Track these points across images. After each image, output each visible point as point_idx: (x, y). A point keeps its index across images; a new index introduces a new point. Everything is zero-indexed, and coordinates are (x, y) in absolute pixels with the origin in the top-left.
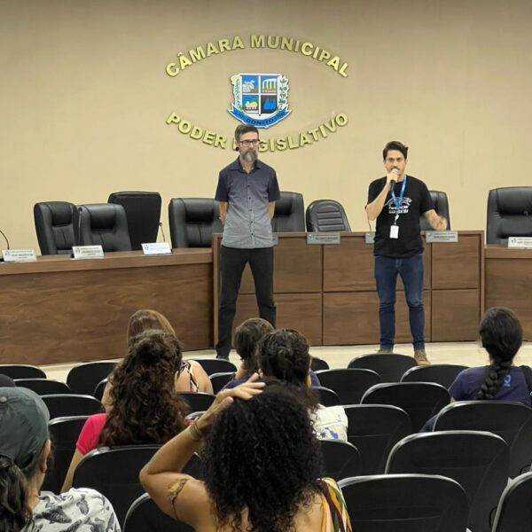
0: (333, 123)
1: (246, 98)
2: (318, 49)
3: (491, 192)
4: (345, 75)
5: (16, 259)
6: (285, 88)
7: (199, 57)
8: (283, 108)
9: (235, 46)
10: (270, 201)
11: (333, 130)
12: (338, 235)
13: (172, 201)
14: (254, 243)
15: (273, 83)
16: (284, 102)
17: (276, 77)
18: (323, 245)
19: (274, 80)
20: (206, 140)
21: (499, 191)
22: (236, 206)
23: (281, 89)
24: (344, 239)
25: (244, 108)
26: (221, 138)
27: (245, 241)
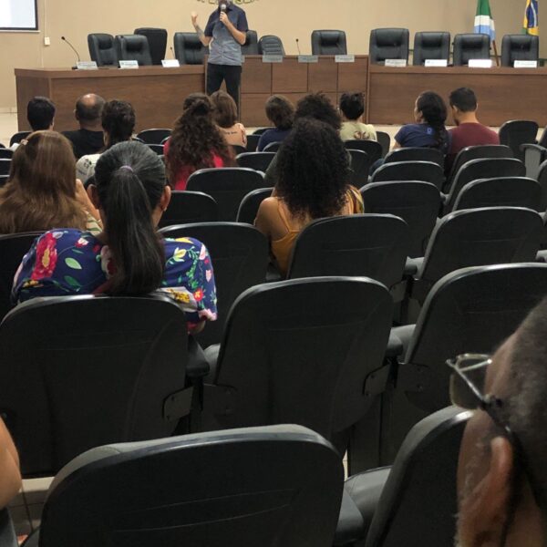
3: (372, 31)
5: (85, 68)
12: (281, 57)
13: (176, 34)
18: (272, 64)
21: (378, 31)
24: (285, 60)
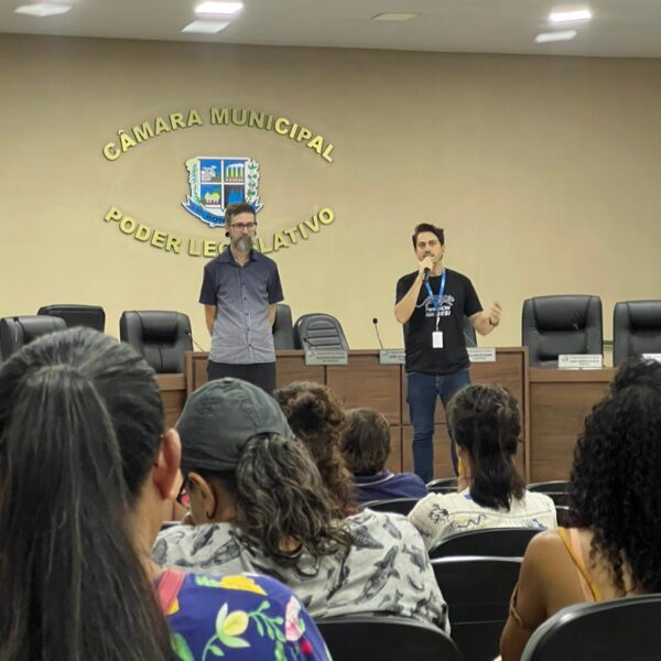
0: (316, 222)
1: (205, 189)
2: (295, 126)
3: (526, 303)
4: (330, 160)
6: (255, 176)
7: (145, 136)
8: (252, 201)
9: (191, 121)
10: (270, 303)
11: (316, 229)
12: (343, 354)
13: (124, 315)
14: (252, 356)
15: (239, 168)
16: (253, 193)
17: (243, 162)
18: (325, 366)
19: (241, 165)
20: (154, 242)
21: (537, 301)
22: (228, 310)
23: (249, 177)
24: (353, 359)
25: (203, 201)
26: (174, 240)
27: (242, 354)
